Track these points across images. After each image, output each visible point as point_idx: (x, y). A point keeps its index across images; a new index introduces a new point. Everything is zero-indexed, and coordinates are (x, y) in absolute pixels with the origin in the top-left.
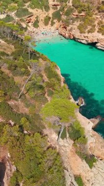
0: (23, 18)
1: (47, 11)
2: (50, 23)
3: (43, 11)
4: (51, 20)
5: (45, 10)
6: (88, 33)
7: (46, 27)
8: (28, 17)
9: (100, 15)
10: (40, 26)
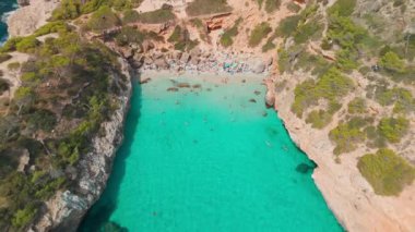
0: (201, 17)
1: (269, 10)
2: (264, 41)
3: (260, 8)
4: (269, 35)
5: (267, 9)
6: (307, 122)
7: (250, 50)
8: (217, 17)
9: (371, 79)
10: (235, 43)
